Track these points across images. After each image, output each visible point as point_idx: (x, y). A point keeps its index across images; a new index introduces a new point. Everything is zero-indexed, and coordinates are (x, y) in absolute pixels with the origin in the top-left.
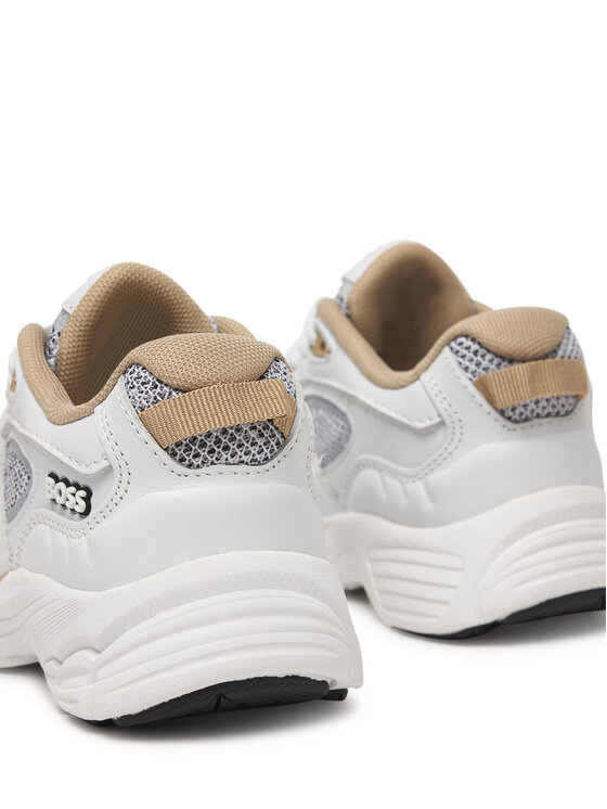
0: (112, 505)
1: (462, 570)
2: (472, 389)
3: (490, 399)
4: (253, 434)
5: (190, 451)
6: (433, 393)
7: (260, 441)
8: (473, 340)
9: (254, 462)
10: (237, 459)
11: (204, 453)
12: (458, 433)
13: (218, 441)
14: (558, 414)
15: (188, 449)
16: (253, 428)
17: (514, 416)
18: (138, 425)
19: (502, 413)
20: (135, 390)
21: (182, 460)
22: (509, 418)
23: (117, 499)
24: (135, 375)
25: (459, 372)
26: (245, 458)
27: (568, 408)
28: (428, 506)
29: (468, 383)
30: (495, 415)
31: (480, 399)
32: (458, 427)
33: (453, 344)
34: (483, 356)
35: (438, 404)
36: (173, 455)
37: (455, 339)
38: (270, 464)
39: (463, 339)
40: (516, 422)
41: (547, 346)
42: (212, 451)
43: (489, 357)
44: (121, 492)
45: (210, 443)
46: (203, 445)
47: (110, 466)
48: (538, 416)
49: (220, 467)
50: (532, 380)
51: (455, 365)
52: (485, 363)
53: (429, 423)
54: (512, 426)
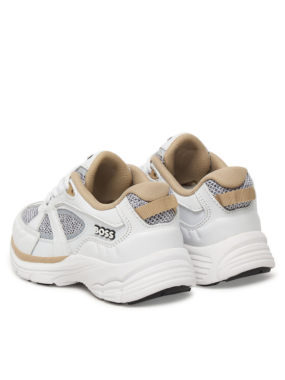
0: (125, 237)
1: (211, 263)
2: (214, 199)
3: (221, 203)
4: (168, 213)
5: (151, 220)
6: (200, 199)
7: (170, 215)
8: (214, 181)
9: (168, 221)
10: (164, 221)
11: (155, 220)
12: (209, 214)
13: (159, 216)
14: (244, 206)
15: (150, 219)
16: (168, 211)
17: (229, 209)
18: (135, 213)
19: (225, 207)
20: (132, 202)
21: (148, 223)
22: (227, 209)
23: (127, 235)
24: (132, 197)
25: (210, 193)
26: (166, 221)
27: (248, 203)
28: (198, 239)
29: (213, 197)
30: (222, 208)
31: (217, 202)
32: (209, 212)
33: (207, 182)
34: (218, 187)
35: (202, 203)
36: (146, 221)
37: (207, 180)
38: (172, 222)
39: (211, 181)
40: (230, 210)
41: (240, 183)
42: (157, 219)
43: (220, 187)
44: (128, 233)
45: (157, 217)
46: (155, 218)
47: (124, 225)
48: (237, 208)
49: (159, 224)
50: (236, 197)
51: (208, 190)
52: (219, 190)
53: (198, 210)
54: (229, 212)
